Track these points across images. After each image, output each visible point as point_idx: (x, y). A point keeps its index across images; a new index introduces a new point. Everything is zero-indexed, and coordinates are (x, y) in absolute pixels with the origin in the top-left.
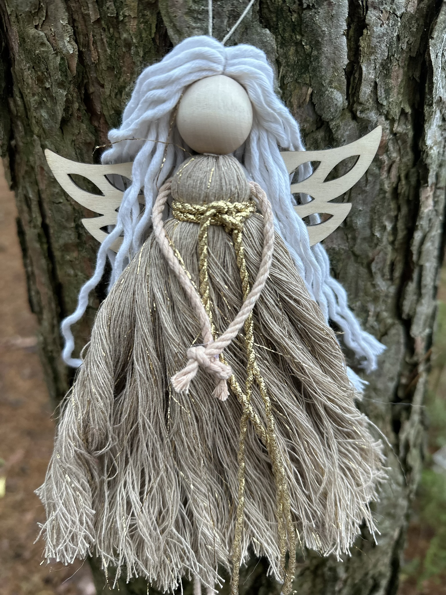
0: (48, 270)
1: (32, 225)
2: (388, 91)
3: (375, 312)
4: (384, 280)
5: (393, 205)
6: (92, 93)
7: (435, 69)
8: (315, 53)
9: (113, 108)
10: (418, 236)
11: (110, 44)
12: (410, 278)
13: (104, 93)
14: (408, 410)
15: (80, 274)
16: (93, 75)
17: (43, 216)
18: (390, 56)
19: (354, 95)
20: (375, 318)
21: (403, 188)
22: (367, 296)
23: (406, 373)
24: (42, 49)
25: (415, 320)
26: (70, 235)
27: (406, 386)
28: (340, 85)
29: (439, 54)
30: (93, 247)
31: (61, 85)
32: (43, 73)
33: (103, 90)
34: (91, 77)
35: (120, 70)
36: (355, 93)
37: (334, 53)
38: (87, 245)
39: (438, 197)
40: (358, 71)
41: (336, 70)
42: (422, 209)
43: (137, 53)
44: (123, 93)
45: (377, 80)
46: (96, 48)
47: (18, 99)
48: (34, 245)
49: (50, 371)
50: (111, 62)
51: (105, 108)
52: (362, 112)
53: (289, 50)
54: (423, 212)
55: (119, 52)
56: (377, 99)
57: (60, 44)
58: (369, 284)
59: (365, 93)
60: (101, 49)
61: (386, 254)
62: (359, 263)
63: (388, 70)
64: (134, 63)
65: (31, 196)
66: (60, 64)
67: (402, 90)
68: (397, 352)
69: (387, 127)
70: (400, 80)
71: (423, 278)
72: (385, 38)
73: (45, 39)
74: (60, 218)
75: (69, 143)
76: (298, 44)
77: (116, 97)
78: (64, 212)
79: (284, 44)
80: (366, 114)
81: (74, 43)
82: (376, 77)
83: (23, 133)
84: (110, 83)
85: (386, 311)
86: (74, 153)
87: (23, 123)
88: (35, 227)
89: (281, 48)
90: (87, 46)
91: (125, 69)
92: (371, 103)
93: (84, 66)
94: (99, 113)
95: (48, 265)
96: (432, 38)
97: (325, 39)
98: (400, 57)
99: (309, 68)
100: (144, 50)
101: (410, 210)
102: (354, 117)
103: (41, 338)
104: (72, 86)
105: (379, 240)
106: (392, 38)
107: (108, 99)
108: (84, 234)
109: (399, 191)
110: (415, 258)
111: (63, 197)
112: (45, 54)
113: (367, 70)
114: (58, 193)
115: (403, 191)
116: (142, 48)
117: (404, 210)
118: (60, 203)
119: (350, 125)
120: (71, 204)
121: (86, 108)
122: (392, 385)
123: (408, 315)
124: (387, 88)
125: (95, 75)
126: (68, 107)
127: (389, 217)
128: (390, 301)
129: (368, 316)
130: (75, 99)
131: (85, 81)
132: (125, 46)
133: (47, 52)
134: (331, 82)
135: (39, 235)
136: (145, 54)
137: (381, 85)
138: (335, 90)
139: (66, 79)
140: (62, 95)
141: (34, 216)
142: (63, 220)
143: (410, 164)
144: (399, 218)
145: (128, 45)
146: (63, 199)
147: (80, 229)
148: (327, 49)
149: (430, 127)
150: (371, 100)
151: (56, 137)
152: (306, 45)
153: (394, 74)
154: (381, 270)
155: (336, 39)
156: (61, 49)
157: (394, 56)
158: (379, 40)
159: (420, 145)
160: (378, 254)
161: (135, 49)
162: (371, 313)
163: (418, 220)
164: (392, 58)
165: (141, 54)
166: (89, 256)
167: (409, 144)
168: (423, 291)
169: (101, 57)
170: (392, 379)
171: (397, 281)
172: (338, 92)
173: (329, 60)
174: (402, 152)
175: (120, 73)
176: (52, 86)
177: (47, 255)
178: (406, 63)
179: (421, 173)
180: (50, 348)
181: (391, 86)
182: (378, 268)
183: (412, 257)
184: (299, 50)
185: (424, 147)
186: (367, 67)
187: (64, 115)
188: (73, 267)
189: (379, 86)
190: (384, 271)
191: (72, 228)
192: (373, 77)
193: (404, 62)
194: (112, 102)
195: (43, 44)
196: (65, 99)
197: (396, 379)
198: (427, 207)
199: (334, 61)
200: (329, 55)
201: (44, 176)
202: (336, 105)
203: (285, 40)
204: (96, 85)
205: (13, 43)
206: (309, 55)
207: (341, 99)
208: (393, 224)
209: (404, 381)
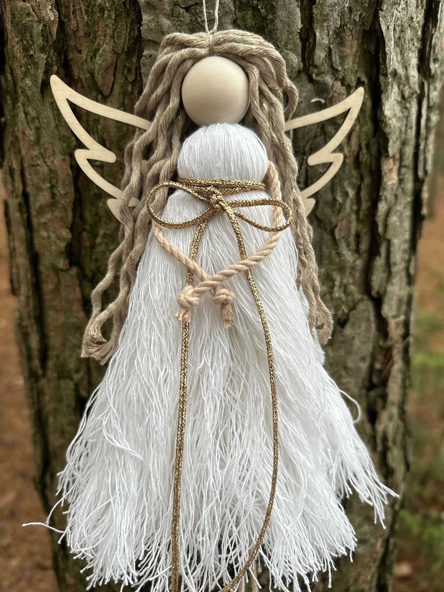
0: (26, 239)
1: (15, 195)
2: (343, 58)
3: (341, 282)
4: (350, 250)
5: (354, 173)
6: (71, 59)
7: (386, 41)
8: (270, 17)
9: (89, 72)
10: (382, 207)
11: (87, 12)
12: (378, 253)
13: (81, 58)
14: (384, 397)
15: (52, 235)
16: (73, 43)
17: (24, 184)
18: (342, 25)
19: (309, 59)
20: (342, 290)
21: (365, 157)
22: (332, 264)
23: (380, 357)
24: (28, 19)
25: (386, 299)
26: (45, 196)
27: (380, 371)
28: (295, 47)
29: (390, 27)
30: (65, 205)
31: (42, 49)
32: (28, 42)
33: (80, 55)
34: (71, 45)
35: (95, 34)
36: (310, 57)
37: (289, 17)
38: (60, 205)
39: (404, 175)
40: (312, 36)
41: (290, 33)
42: (385, 180)
43: (110, 17)
44: (97, 55)
45: (331, 46)
46: (75, 17)
47: (8, 75)
48: (15, 215)
49: (24, 349)
50: (88, 28)
51: (82, 72)
52: (317, 75)
53: (247, 13)
54: (386, 183)
55: (95, 18)
56: (332, 64)
57: (44, 13)
58: (334, 252)
59: (320, 57)
60: (80, 18)
61: (350, 222)
62: (323, 228)
63: (342, 38)
64: (107, 25)
65: (15, 166)
66: (42, 30)
67: (357, 60)
68: (368, 331)
69: (344, 92)
70: (354, 50)
71: (392, 255)
72: (336, 7)
73: (31, 9)
74: (38, 181)
75: (48, 105)
76: (255, 8)
77: (91, 61)
78: (41, 174)
79: (241, 8)
80: (322, 77)
81: (55, 11)
82: (329, 42)
83: (11, 106)
84: (87, 49)
85: (353, 284)
86: (52, 115)
87: (11, 98)
88: (16, 197)
89: (239, 11)
90: (68, 17)
91: (99, 33)
92: (326, 67)
93: (65, 35)
94: (77, 78)
95: (26, 234)
96: (382, 10)
97: (279, 3)
98: (353, 28)
99: (266, 30)
100: (115, 13)
101: (373, 181)
102: (311, 80)
103: (17, 314)
104: (52, 50)
105: (342, 206)
106: (344, 8)
107: (84, 63)
108: (58, 194)
109: (360, 159)
110: (380, 229)
111: (42, 160)
112: (30, 23)
113: (321, 35)
114: (36, 156)
115: (364, 160)
116: (113, 12)
117: (367, 180)
118: (38, 165)
119: (306, 87)
120: (48, 166)
121: (64, 72)
122: (364, 366)
123: (378, 293)
124: (342, 55)
125: (74, 43)
126: (48, 70)
127: (351, 184)
128: (357, 274)
129: (334, 286)
130: (54, 63)
131: (65, 48)
132: (99, 12)
133: (32, 21)
134: (286, 44)
135: (20, 205)
136: (116, 16)
137: (335, 52)
138: (291, 52)
139: (47, 44)
140: (42, 58)
141: (16, 185)
142: (40, 182)
143: (370, 133)
144: (362, 187)
145: (102, 10)
146: (40, 161)
147: (54, 189)
148: (281, 13)
149: (387, 98)
150: (326, 65)
151: (37, 102)
152: (262, 8)
153: (348, 44)
154: (346, 239)
155: (289, 4)
156: (44, 17)
157: (347, 26)
158: (331, 8)
159: (378, 115)
160: (342, 220)
161: (107, 13)
162: (337, 283)
163: (381, 190)
164: (345, 27)
165: (113, 17)
166: (61, 215)
167: (368, 114)
168: (394, 269)
169: (80, 25)
170: (363, 359)
171: (365, 255)
172: (294, 54)
173: (284, 24)
174: (362, 121)
175: (95, 37)
176: (35, 52)
177: (26, 224)
178: (361, 35)
179: (381, 144)
180: (25, 323)
181: (345, 54)
182: (342, 236)
183: (377, 229)
184: (256, 14)
185: (382, 117)
186: (320, 32)
187: (44, 78)
188: (46, 230)
189: (333, 53)
190: (349, 240)
191: (48, 188)
192: (327, 42)
193: (358, 34)
194: (88, 66)
195: (29, 14)
196: (45, 62)
197: (368, 360)
198: (390, 180)
199: (289, 25)
200: (283, 19)
201: (26, 140)
202: (292, 65)
203: (242, 4)
204: (75, 52)
205: (7, 25)
206: (264, 18)
207: (297, 60)
208: (355, 191)
209: (378, 366)
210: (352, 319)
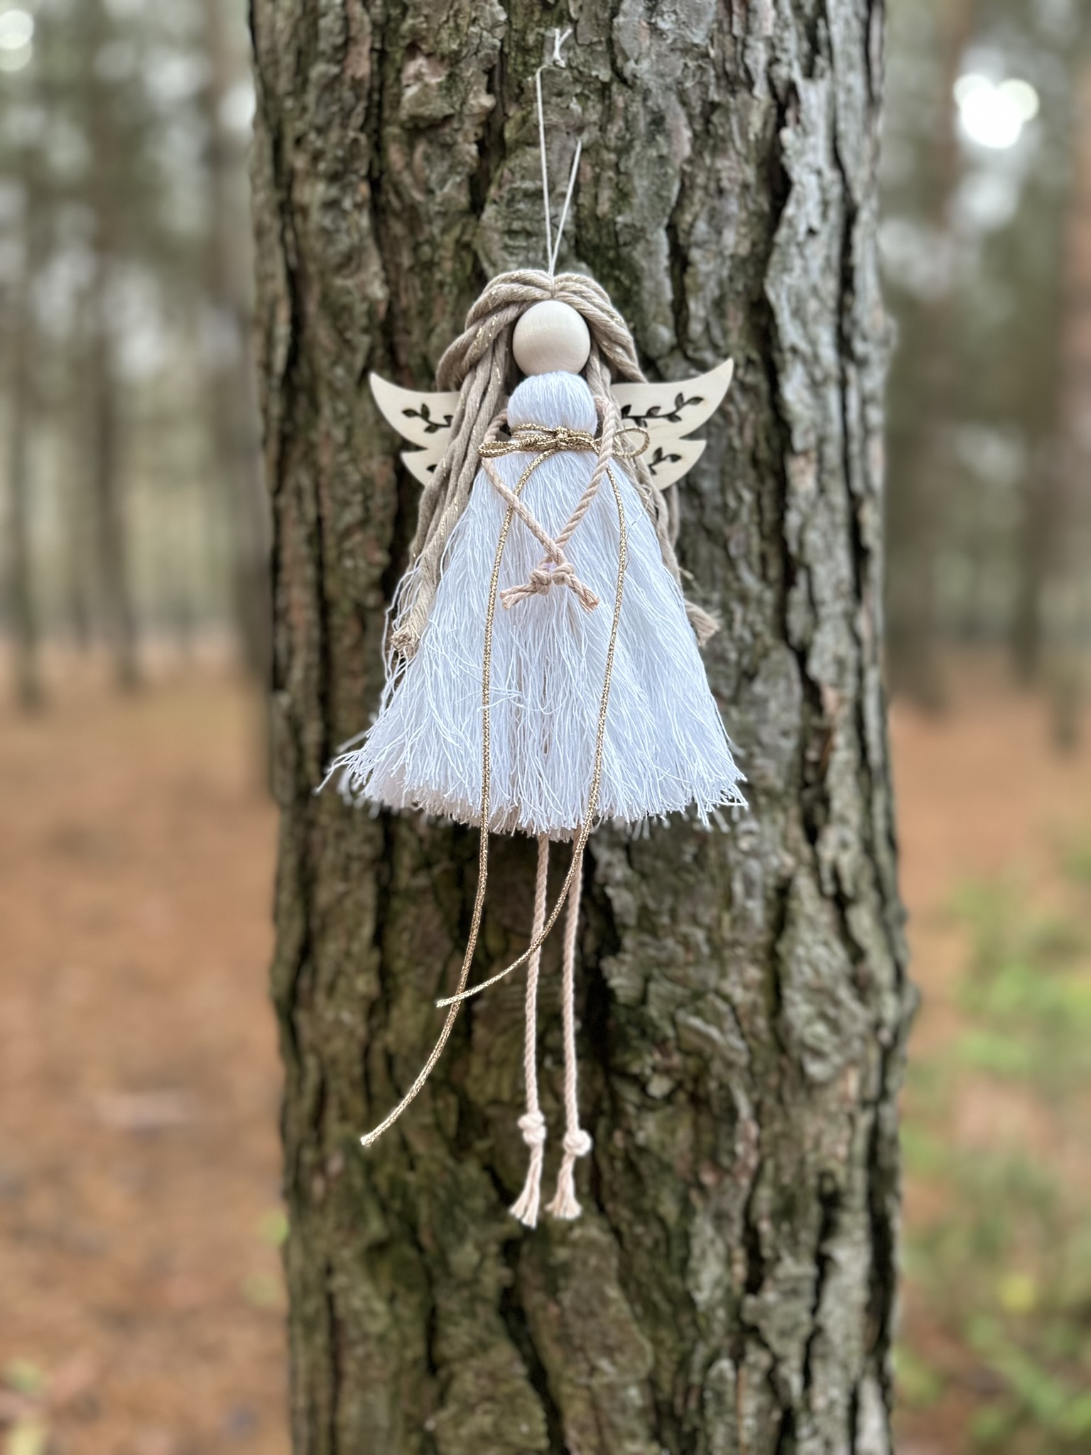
2: (725, 333)
3: (744, 617)
4: (753, 575)
5: (751, 472)
7: (777, 311)
8: (635, 288)
10: (793, 519)
11: (423, 289)
12: (795, 584)
13: (411, 341)
18: (722, 295)
19: (683, 333)
20: (746, 628)
21: (764, 453)
23: (814, 742)
27: (815, 763)
28: (666, 320)
29: (781, 296)
31: (366, 330)
32: (344, 324)
34: (400, 327)
37: (657, 289)
39: (827, 482)
40: (685, 308)
41: (659, 304)
42: (794, 482)
43: (450, 292)
45: (710, 319)
46: (407, 294)
50: (422, 306)
52: (694, 351)
54: (795, 487)
55: (432, 295)
56: (712, 339)
57: (369, 291)
58: (730, 574)
59: (696, 331)
60: (412, 295)
61: (750, 536)
62: (713, 541)
63: (722, 310)
65: (304, 484)
66: (366, 310)
67: (744, 335)
68: (789, 691)
70: (740, 323)
72: (713, 276)
73: (353, 288)
76: (617, 280)
77: (424, 343)
80: (700, 353)
81: (385, 288)
82: (708, 315)
84: (419, 329)
85: (763, 624)
87: (307, 394)
88: (304, 526)
93: (392, 315)
94: (404, 364)
95: (315, 574)
96: (767, 279)
97: (645, 274)
98: (735, 298)
100: (457, 288)
101: (776, 485)
102: (687, 357)
104: (377, 333)
105: (736, 513)
106: (723, 277)
107: (415, 347)
108: (374, 506)
109: (758, 456)
110: (794, 550)
112: (351, 302)
113: (696, 307)
115: (763, 457)
117: (770, 484)
119: (680, 363)
122: (789, 745)
123: (800, 641)
124: (724, 329)
125: (403, 324)
127: (746, 485)
128: (768, 611)
131: (393, 329)
133: (353, 300)
134: (655, 318)
135: (309, 537)
136: (459, 291)
137: (715, 325)
138: (661, 325)
139: (372, 325)
140: (364, 343)
143: (769, 423)
144: (764, 491)
145: (441, 285)
147: (369, 502)
148: (648, 284)
149: (788, 379)
150: (704, 340)
151: (350, 396)
153: (731, 316)
154: (746, 558)
156: (370, 295)
158: (706, 278)
159: (777, 401)
160: (737, 532)
162: (738, 618)
163: (789, 495)
164: (726, 298)
167: (764, 399)
169: (412, 303)
170: (785, 734)
171: (778, 587)
172: (665, 328)
173: (652, 295)
176: (353, 335)
178: (747, 307)
179: (783, 436)
181: (728, 327)
182: (739, 552)
183: (789, 548)
185: (783, 403)
186: (695, 304)
189: (712, 326)
190: (751, 559)
192: (703, 315)
193: (743, 306)
195: (350, 293)
196: (367, 347)
197: (795, 739)
198: (803, 484)
199: (657, 295)
200: (650, 290)
201: (329, 444)
202: (663, 341)
204: (403, 333)
206: (628, 290)
207: (668, 335)
208: (754, 495)
209: (812, 755)
210: (763, 673)
